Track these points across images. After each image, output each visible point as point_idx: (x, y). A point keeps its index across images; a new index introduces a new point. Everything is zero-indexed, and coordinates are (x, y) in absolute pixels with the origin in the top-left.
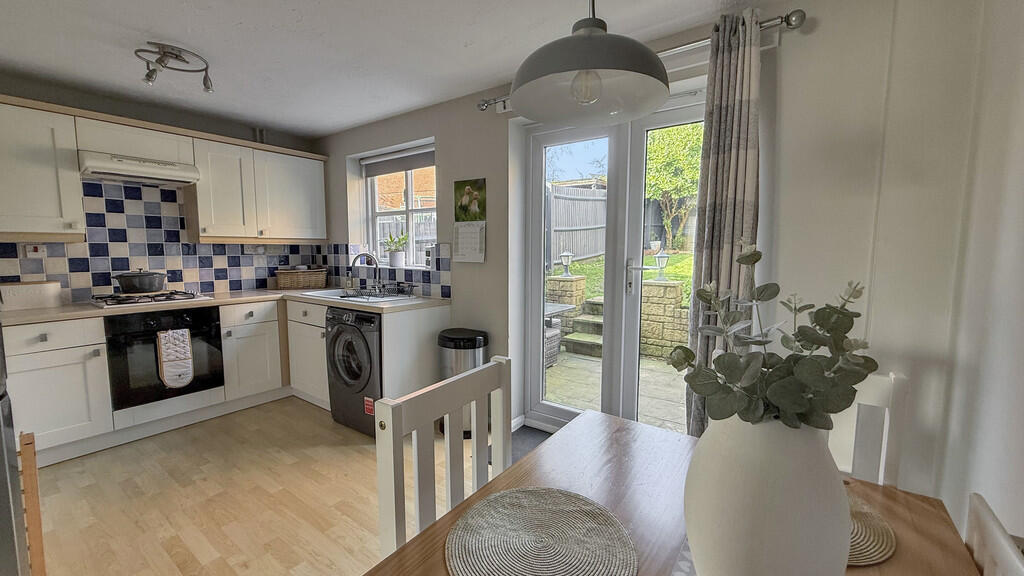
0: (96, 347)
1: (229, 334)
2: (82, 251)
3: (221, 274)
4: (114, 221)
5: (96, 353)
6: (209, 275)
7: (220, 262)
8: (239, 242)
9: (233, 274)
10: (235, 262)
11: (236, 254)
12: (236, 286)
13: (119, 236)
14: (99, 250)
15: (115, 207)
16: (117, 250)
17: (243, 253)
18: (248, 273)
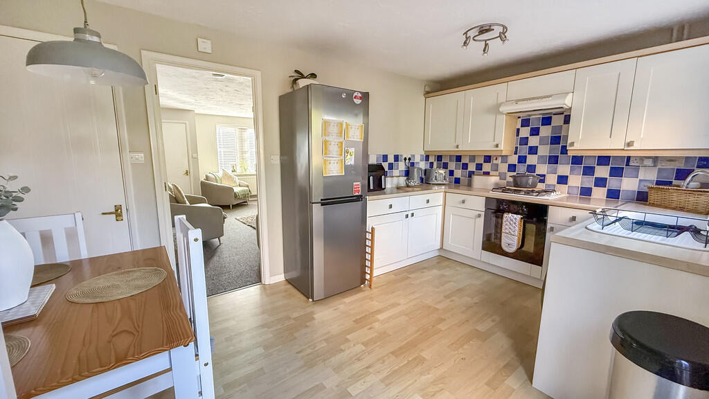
0: (480, 213)
1: (552, 229)
2: (514, 160)
3: (601, 182)
4: (534, 141)
5: (479, 216)
6: (589, 182)
7: (602, 172)
8: (625, 154)
9: (613, 183)
10: (617, 172)
11: (619, 165)
12: (613, 195)
13: (533, 151)
14: (522, 160)
15: (535, 132)
16: (531, 160)
17: (628, 164)
18: (628, 184)
